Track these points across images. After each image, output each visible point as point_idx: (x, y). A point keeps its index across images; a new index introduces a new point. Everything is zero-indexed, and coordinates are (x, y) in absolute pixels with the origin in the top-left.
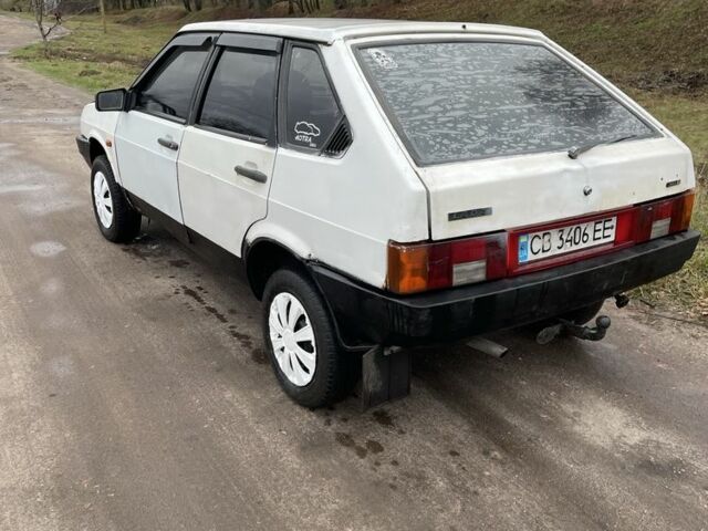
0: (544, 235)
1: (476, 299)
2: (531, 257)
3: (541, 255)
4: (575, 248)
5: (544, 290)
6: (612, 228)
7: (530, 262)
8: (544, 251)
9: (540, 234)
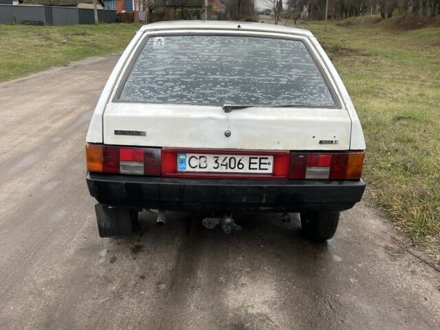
0: (200, 157)
1: (126, 183)
2: (188, 169)
3: (198, 170)
4: (229, 170)
5: (182, 189)
6: (269, 164)
7: (188, 172)
8: (200, 167)
9: (198, 156)
